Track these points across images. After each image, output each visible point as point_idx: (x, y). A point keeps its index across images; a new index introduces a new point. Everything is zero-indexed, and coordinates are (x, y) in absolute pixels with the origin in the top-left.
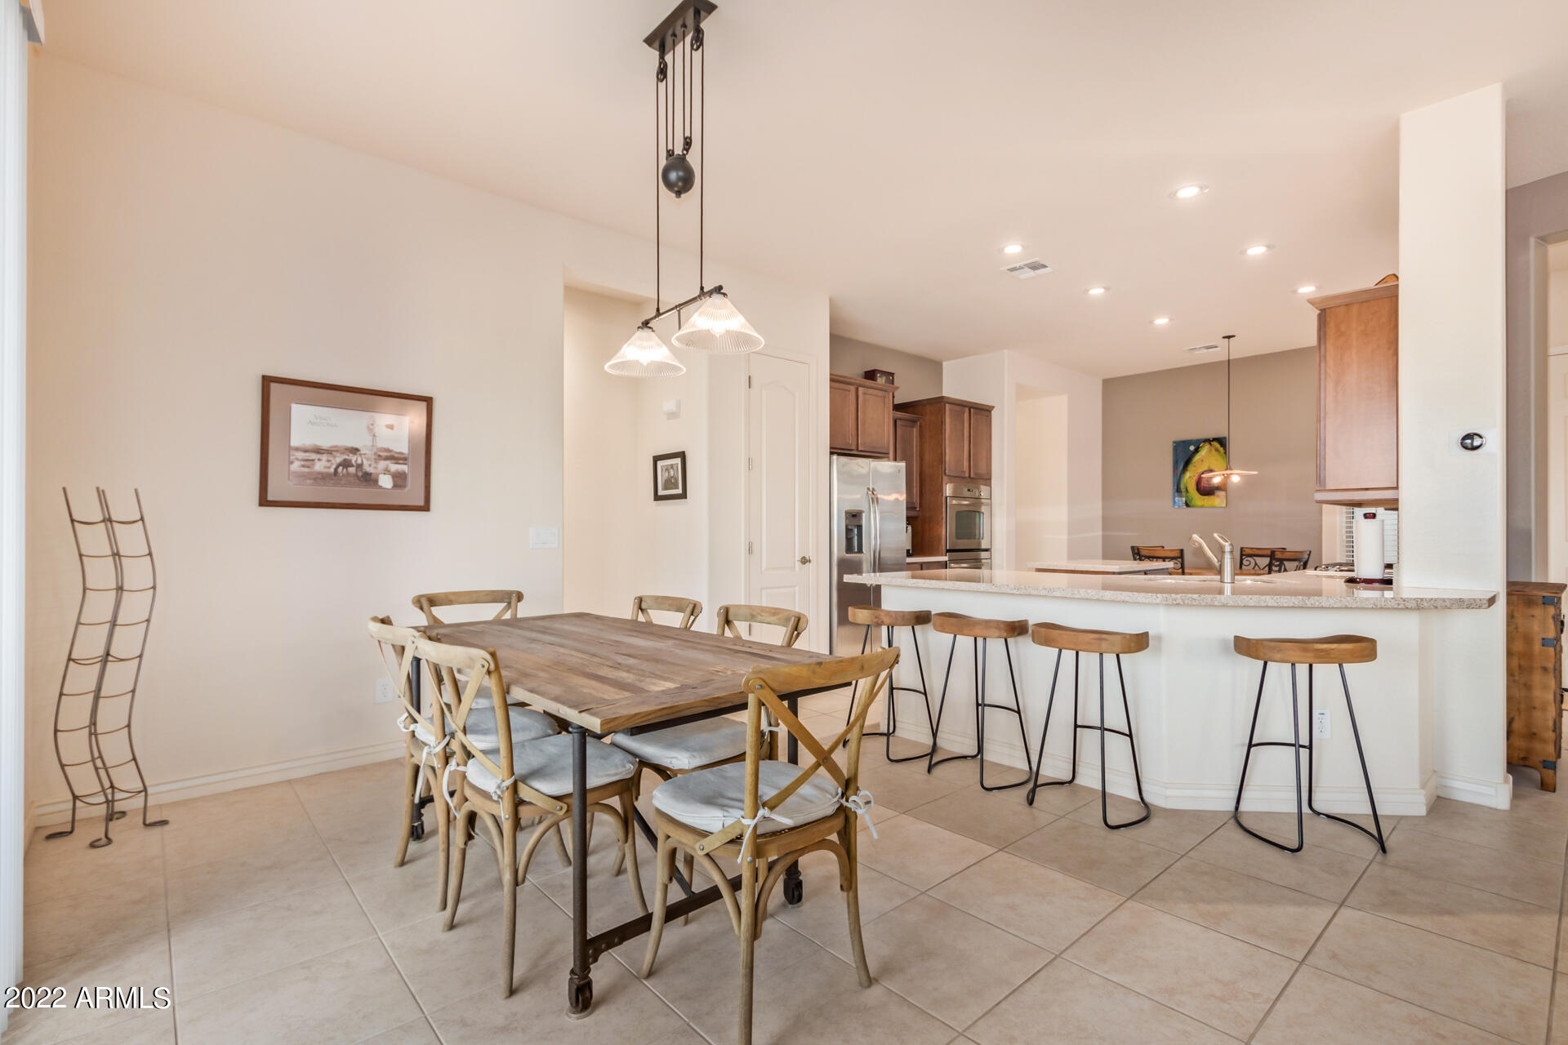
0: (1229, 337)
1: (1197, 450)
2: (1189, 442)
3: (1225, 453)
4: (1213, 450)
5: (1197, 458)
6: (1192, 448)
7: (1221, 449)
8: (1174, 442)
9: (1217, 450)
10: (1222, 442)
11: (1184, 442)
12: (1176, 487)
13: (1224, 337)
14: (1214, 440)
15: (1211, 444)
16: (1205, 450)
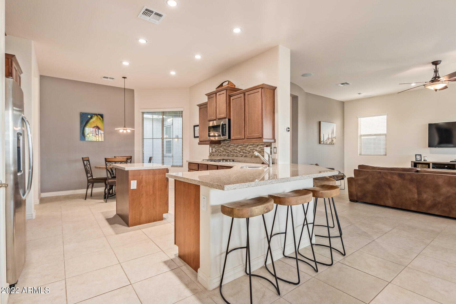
0: (124, 78)
1: (91, 118)
2: (89, 114)
3: (103, 120)
4: (98, 118)
5: (91, 121)
6: (89, 116)
7: (101, 119)
8: (81, 113)
9: (100, 119)
10: (102, 116)
11: (86, 113)
12: (82, 132)
13: (123, 77)
14: (99, 115)
15: (97, 116)
16: (95, 118)
